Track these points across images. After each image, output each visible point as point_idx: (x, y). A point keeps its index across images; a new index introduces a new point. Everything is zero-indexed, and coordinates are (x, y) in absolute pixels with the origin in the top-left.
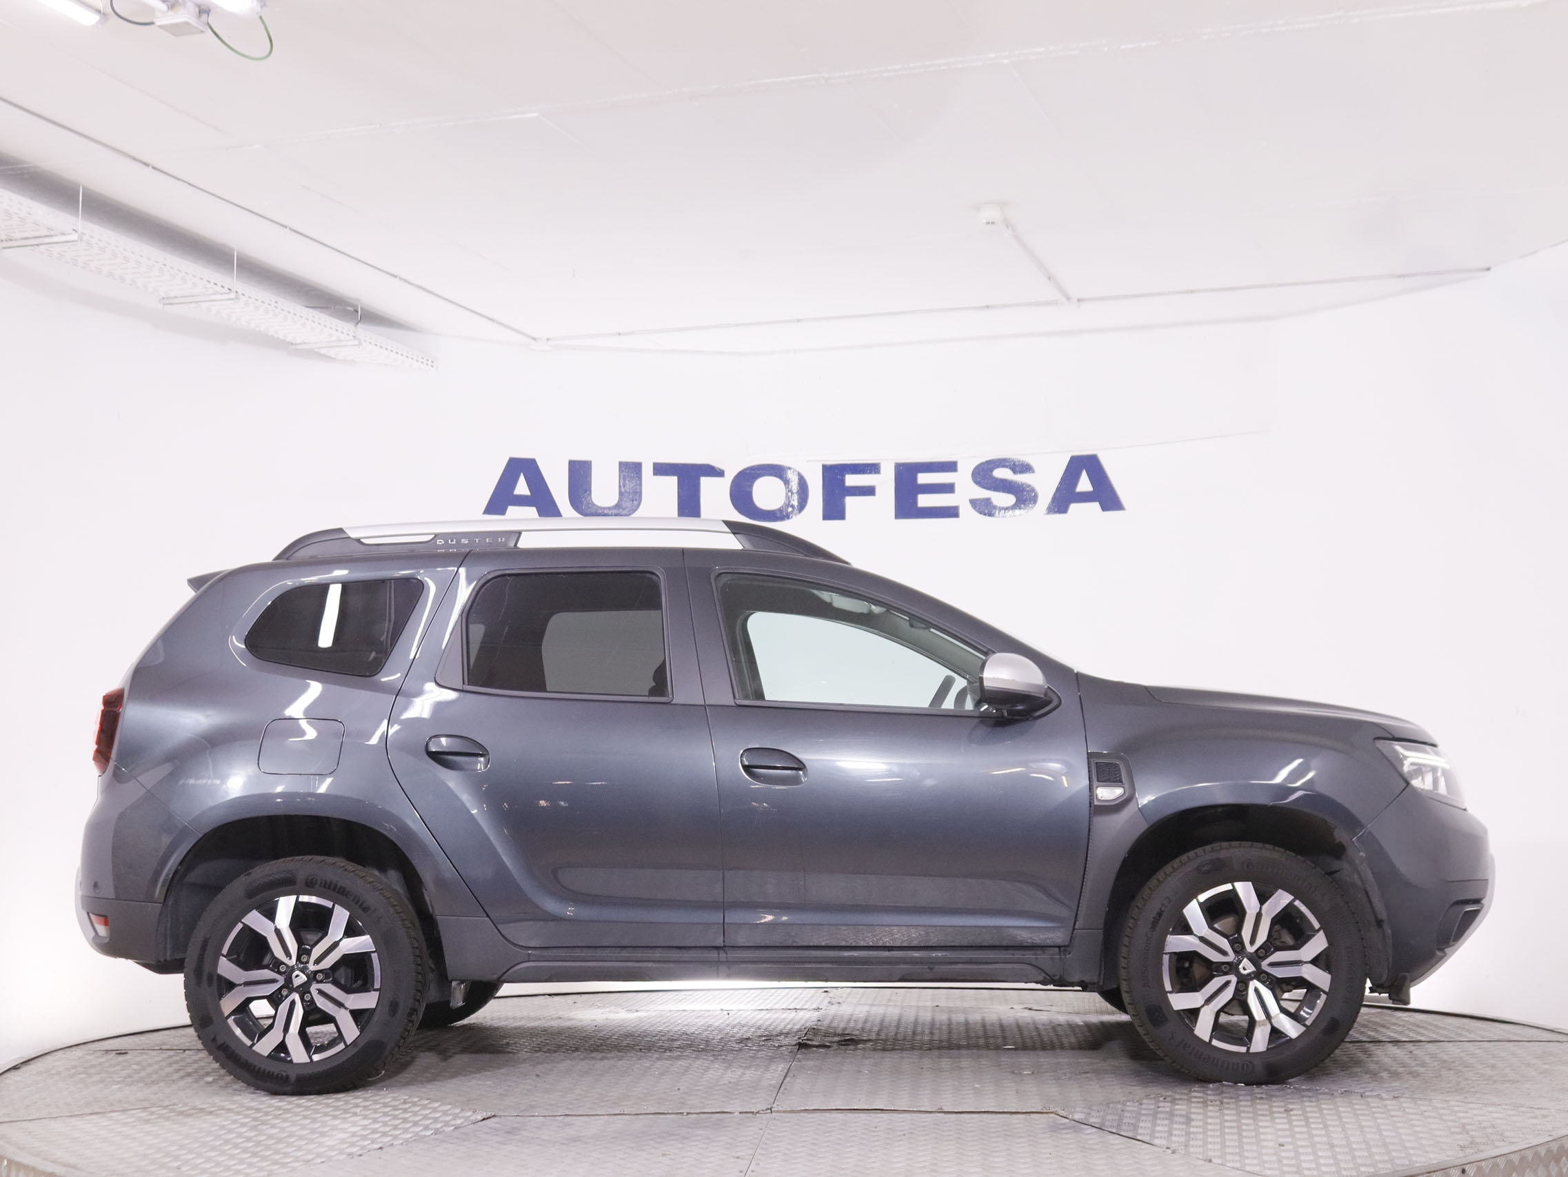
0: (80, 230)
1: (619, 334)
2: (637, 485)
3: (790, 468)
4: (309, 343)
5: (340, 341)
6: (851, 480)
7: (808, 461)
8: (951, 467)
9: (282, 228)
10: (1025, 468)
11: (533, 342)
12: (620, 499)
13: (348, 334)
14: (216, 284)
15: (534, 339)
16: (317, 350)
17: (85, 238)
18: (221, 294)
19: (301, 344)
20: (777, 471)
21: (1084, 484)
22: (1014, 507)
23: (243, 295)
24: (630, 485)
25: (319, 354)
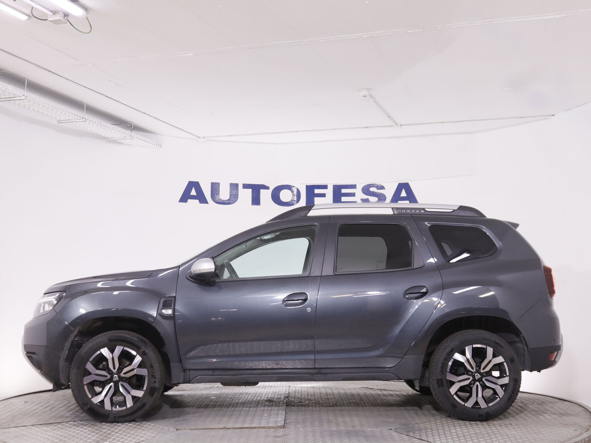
0: (26, 95)
1: (230, 136)
2: (237, 192)
3: (294, 186)
4: (114, 138)
5: (125, 137)
6: (317, 191)
7: (301, 184)
8: (354, 187)
9: (101, 95)
10: (382, 188)
12: (230, 197)
13: (128, 135)
14: (77, 116)
15: (198, 137)
17: (27, 98)
18: (80, 119)
19: (111, 138)
20: (288, 187)
21: (403, 194)
22: (377, 202)
23: (88, 120)
24: (234, 192)
25: (118, 141)
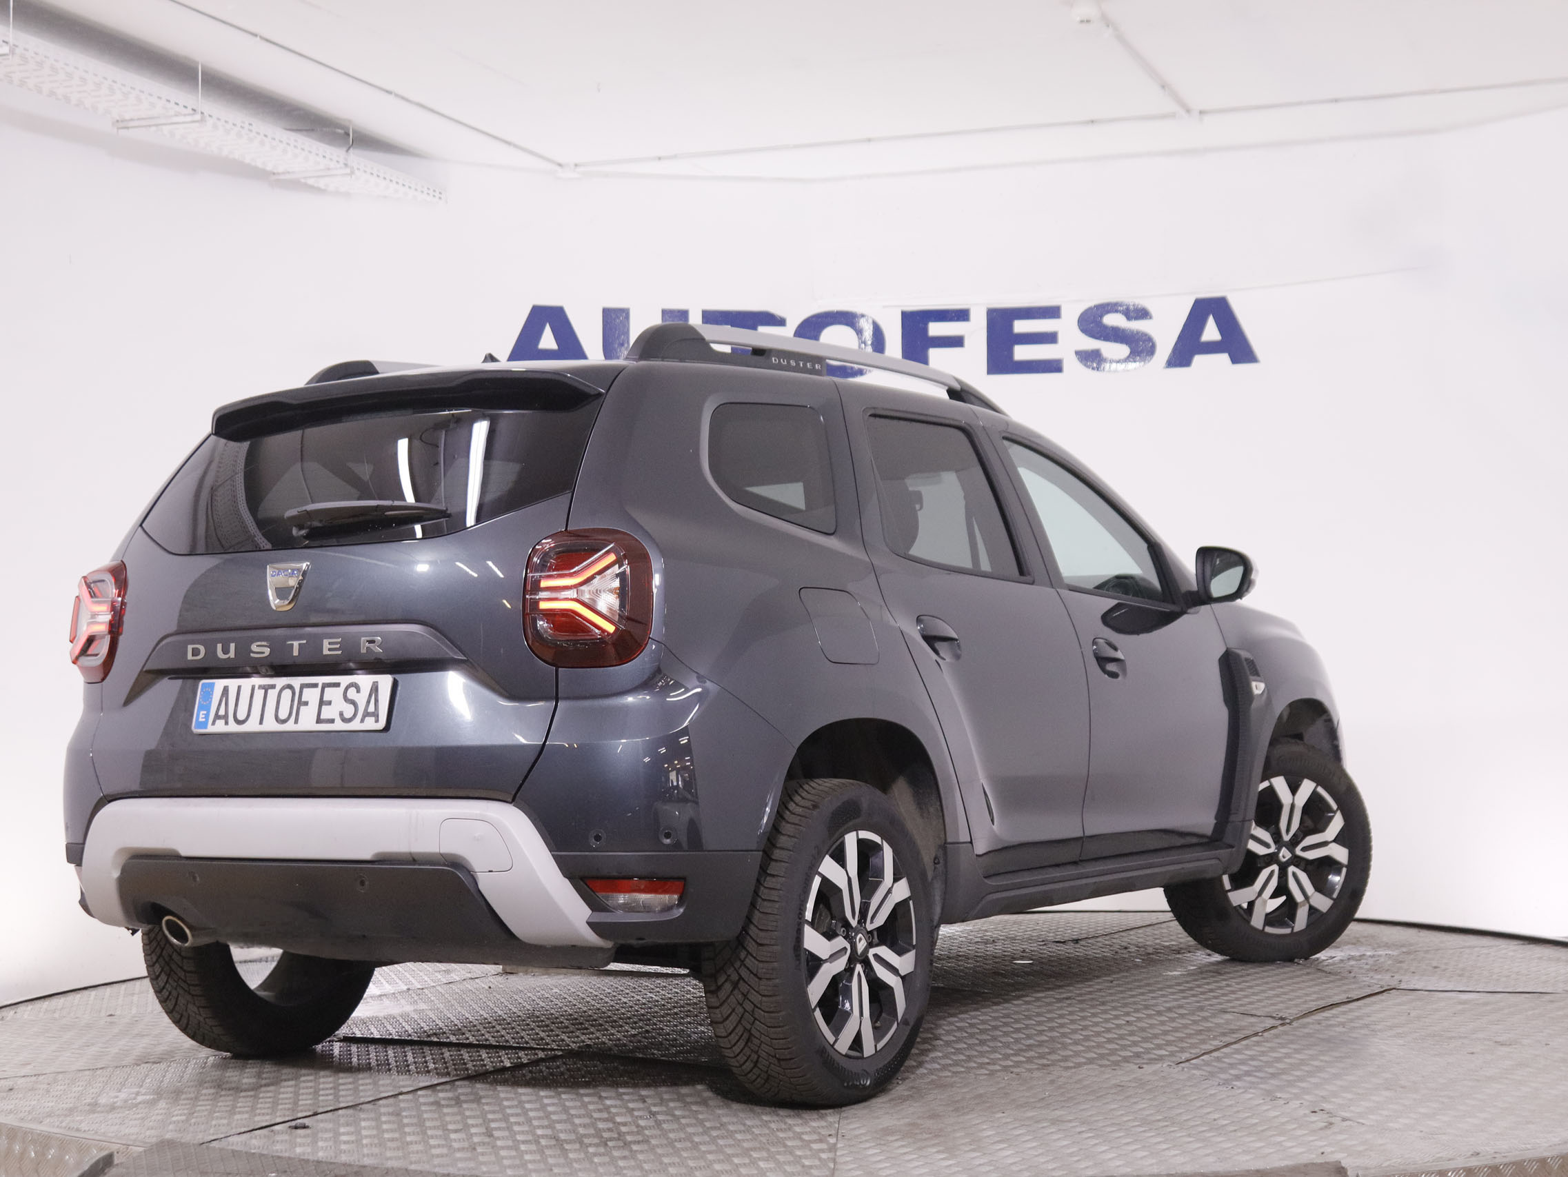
0: (11, 41)
1: (660, 158)
3: (863, 316)
4: (292, 172)
5: (329, 169)
6: (936, 329)
7: (884, 307)
8: (1052, 312)
9: (250, 36)
10: (1143, 314)
11: (558, 168)
13: (338, 162)
14: (177, 104)
15: (560, 165)
16: (303, 181)
17: (18, 51)
18: (185, 115)
19: (283, 173)
20: (847, 319)
21: (1211, 332)
22: (1126, 360)
23: (210, 116)
25: (306, 184)
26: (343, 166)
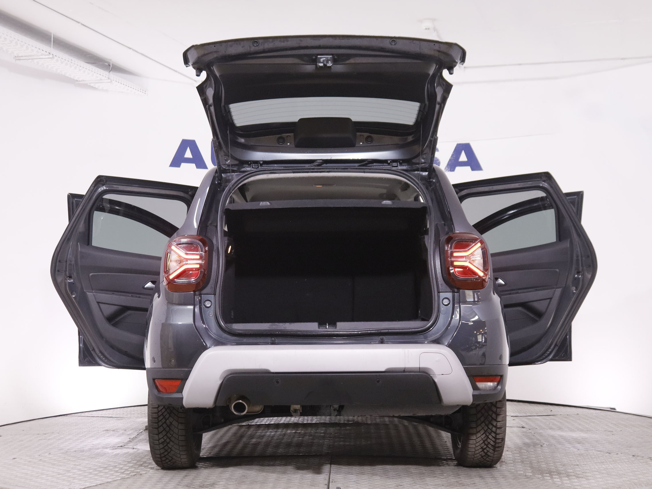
4: (85, 81)
5: (101, 80)
11: (194, 82)
13: (106, 77)
14: (43, 50)
16: (89, 84)
18: (45, 55)
19: (81, 81)
21: (463, 158)
23: (56, 56)
25: (90, 86)
26: (107, 78)
